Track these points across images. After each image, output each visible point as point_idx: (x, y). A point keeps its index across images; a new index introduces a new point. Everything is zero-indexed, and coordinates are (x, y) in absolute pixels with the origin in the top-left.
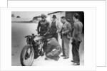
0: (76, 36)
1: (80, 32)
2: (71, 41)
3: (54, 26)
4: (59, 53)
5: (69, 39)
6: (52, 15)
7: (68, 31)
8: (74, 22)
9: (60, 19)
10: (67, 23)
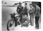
0: (37, 14)
1: (39, 12)
2: (35, 17)
3: (26, 9)
4: (29, 23)
5: (34, 16)
6: (25, 3)
7: (33, 11)
8: (36, 7)
9: (29, 5)
10: (33, 7)
